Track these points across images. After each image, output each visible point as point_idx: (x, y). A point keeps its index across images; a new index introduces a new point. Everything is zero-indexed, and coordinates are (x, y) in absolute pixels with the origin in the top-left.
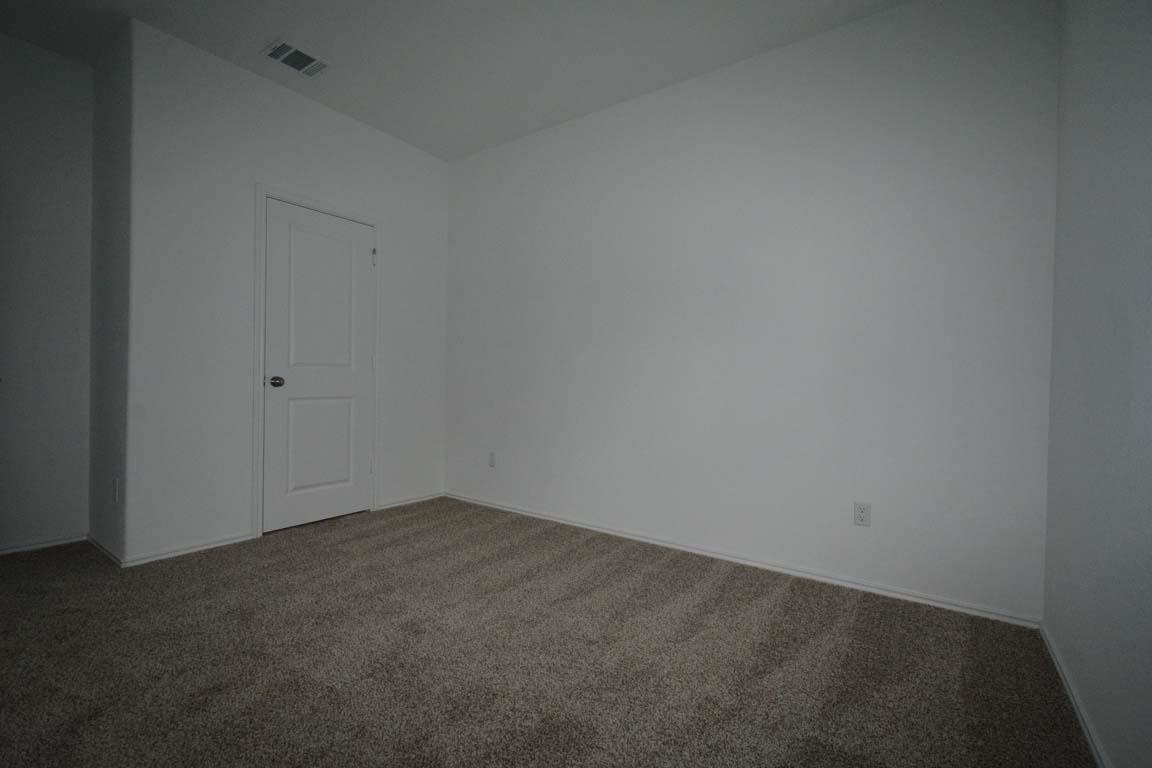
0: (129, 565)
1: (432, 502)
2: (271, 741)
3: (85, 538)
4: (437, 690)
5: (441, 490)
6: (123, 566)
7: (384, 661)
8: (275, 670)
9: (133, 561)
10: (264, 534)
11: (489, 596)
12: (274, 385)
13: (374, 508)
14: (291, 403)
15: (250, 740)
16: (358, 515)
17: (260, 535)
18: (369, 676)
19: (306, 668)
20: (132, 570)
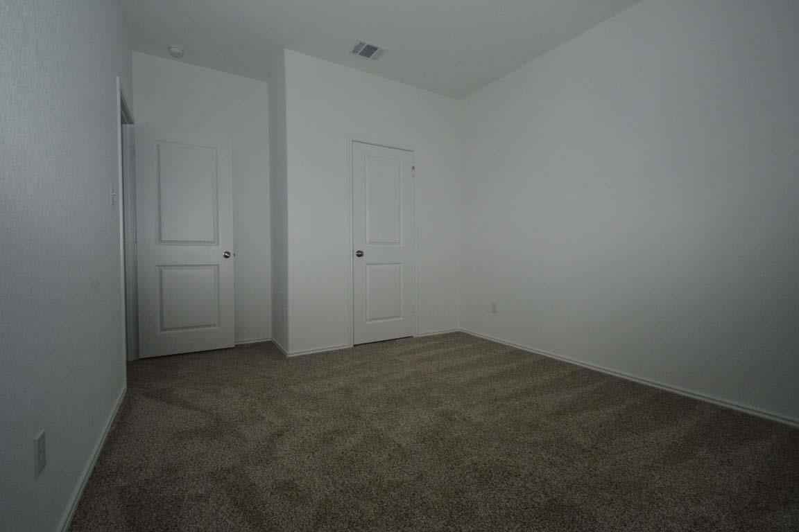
0: (290, 356)
1: (451, 335)
2: (368, 470)
3: (269, 340)
4: (467, 462)
5: (458, 327)
6: (288, 356)
7: (430, 434)
8: (367, 427)
9: (292, 354)
10: (355, 346)
11: (499, 403)
12: (359, 256)
13: (415, 335)
14: (368, 267)
15: (356, 467)
16: (406, 339)
17: (352, 346)
18: (423, 442)
19: (384, 429)
20: (291, 358)
